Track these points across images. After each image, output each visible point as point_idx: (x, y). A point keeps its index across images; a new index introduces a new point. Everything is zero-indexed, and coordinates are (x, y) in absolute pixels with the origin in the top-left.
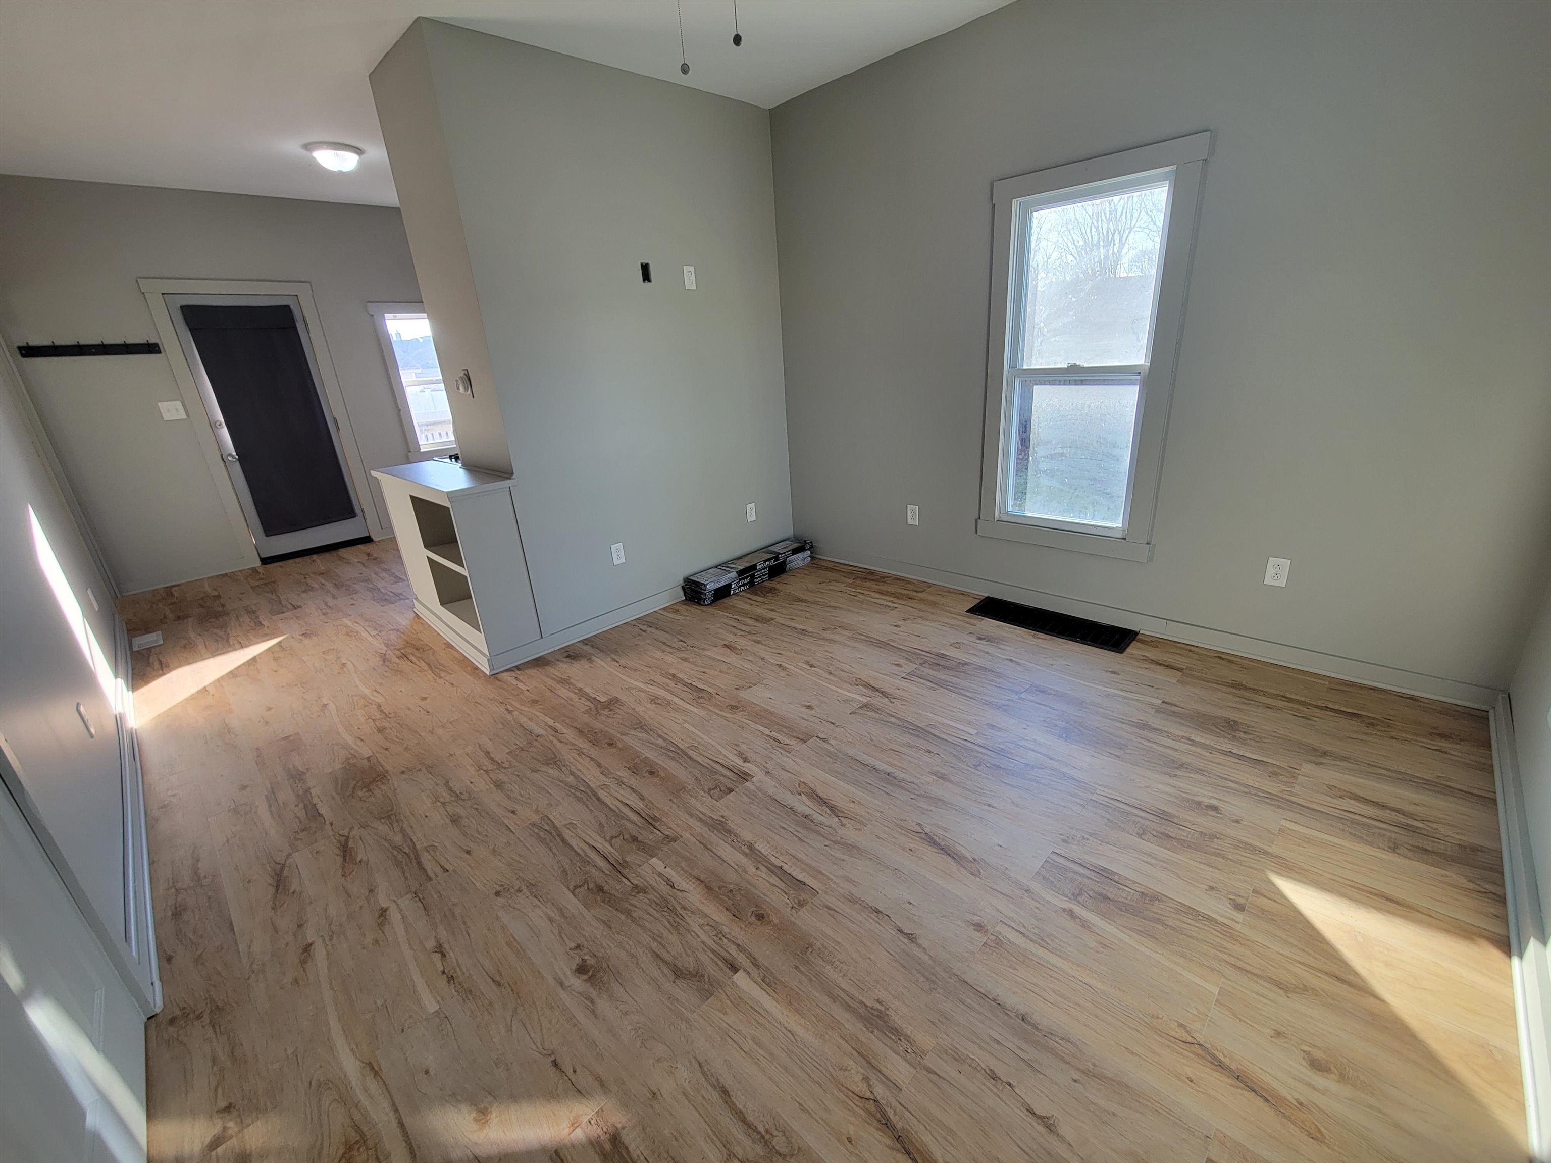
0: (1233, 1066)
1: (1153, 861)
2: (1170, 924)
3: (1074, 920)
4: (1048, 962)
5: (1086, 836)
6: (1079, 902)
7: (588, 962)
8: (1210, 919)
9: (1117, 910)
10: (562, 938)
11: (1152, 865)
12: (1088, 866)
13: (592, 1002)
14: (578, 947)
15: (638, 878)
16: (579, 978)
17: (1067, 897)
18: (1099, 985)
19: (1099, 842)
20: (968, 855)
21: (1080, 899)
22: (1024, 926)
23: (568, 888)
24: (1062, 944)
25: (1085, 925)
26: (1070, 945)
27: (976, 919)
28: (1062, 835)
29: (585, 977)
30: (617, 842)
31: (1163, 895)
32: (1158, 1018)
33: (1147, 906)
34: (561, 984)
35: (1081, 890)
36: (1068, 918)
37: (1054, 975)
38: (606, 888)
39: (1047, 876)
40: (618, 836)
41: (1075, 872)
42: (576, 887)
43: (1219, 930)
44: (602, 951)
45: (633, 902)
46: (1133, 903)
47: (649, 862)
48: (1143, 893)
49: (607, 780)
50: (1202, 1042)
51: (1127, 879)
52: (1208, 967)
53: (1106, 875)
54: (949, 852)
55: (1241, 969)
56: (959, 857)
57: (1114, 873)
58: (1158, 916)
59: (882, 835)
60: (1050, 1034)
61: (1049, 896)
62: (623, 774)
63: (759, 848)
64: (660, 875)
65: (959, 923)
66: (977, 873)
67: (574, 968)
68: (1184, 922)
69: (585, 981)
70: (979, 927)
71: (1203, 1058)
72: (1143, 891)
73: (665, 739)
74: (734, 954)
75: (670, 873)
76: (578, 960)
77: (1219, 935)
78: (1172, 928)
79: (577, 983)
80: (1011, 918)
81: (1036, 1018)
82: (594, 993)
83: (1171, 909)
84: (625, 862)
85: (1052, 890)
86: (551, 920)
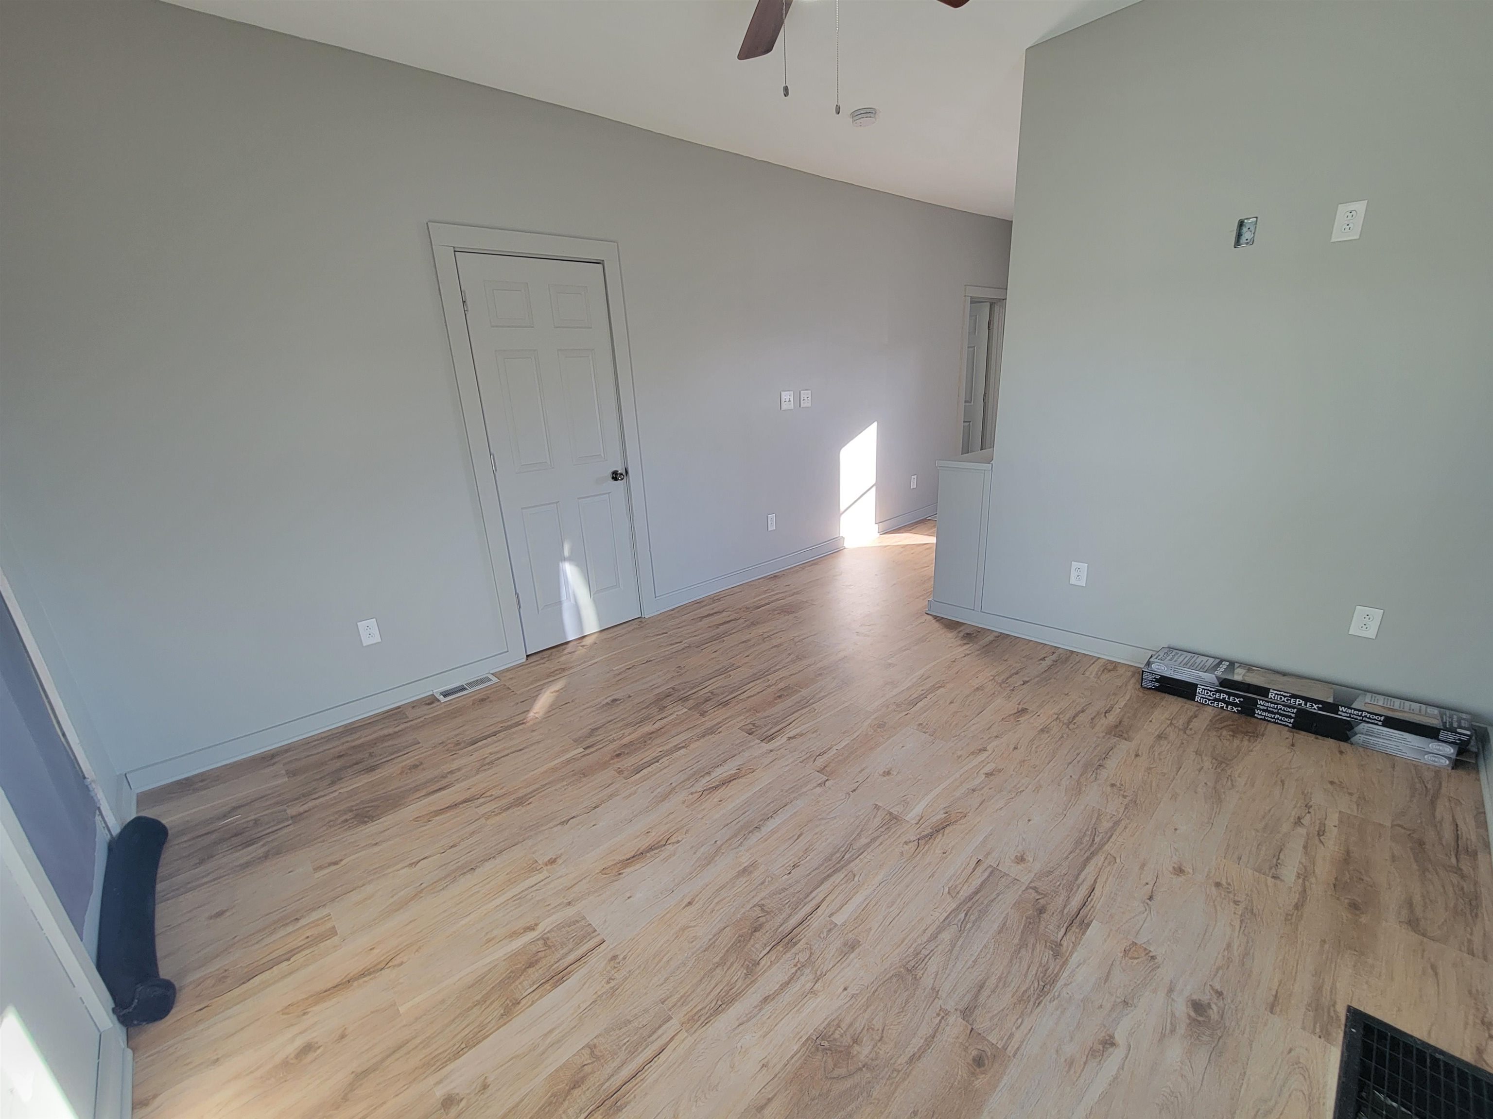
0: (355, 983)
1: (549, 1041)
2: (474, 1010)
3: (524, 929)
4: (500, 896)
5: (613, 983)
6: (538, 939)
8: (457, 1055)
9: (514, 968)
11: (545, 1035)
12: (574, 966)
17: (548, 932)
18: (463, 922)
19: (599, 993)
20: (628, 870)
21: (541, 942)
22: (537, 890)
24: (508, 911)
25: (514, 935)
26: (504, 916)
27: (560, 861)
28: (624, 958)
31: (505, 1024)
32: (417, 951)
33: (504, 999)
35: (550, 947)
36: (528, 925)
37: (489, 896)
39: (578, 925)
41: (571, 951)
43: (441, 1056)
46: (512, 987)
48: (519, 1003)
50: (383, 971)
51: (541, 997)
52: (421, 1017)
53: (556, 978)
54: (637, 857)
55: (400, 1047)
56: (628, 863)
57: (555, 986)
58: (488, 1002)
59: (671, 817)
60: (454, 880)
61: (557, 918)
65: (563, 850)
66: (604, 872)
68: (468, 1025)
70: (552, 862)
71: (375, 966)
72: (521, 1005)
77: (436, 1053)
78: (470, 1009)
80: (548, 883)
81: (468, 876)
83: (488, 1020)
85: (562, 923)
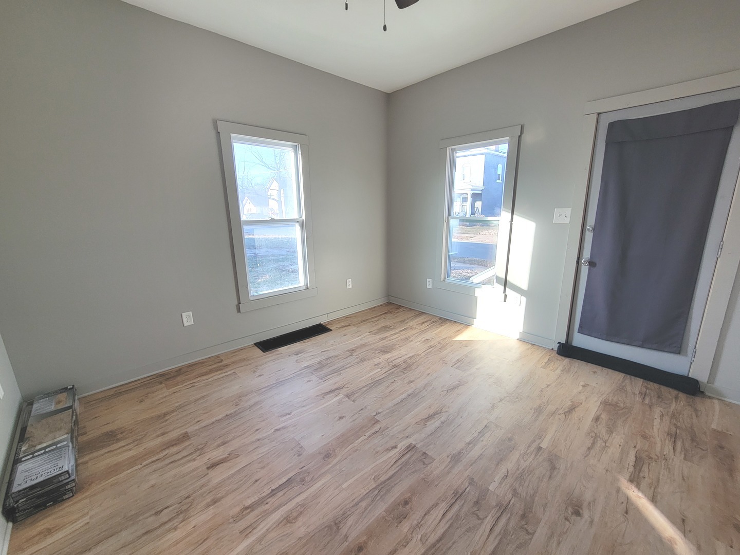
7: (572, 511)
10: (566, 531)
13: (589, 503)
14: (566, 519)
15: (507, 495)
16: (583, 514)
23: (531, 539)
29: (580, 510)
30: (481, 514)
34: (592, 522)
38: (521, 513)
40: (477, 515)
42: (528, 533)
44: (562, 505)
45: (524, 495)
47: (493, 491)
49: (414, 540)
62: (405, 527)
63: (469, 440)
64: (501, 483)
67: (579, 518)
69: (582, 509)
73: (362, 500)
74: (532, 449)
75: (497, 479)
76: (574, 517)
79: (586, 513)
82: (585, 504)
84: (497, 505)
86: (559, 543)
